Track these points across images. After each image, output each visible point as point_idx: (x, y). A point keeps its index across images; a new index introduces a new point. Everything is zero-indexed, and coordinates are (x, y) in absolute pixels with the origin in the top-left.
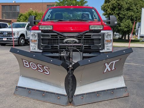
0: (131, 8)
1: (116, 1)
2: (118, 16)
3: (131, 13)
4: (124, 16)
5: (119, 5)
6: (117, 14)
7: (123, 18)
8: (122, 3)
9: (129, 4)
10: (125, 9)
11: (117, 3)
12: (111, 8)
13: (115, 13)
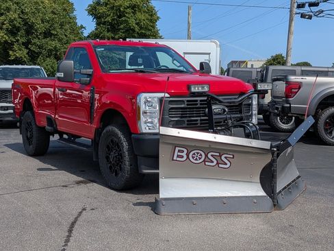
0: (53, 32)
1: (19, 14)
2: (27, 48)
3: (53, 44)
4: (39, 48)
5: (26, 24)
6: (23, 44)
7: (37, 53)
8: (33, 20)
9: (48, 22)
10: (41, 34)
11: (21, 18)
12: (7, 29)
13: (18, 41)
